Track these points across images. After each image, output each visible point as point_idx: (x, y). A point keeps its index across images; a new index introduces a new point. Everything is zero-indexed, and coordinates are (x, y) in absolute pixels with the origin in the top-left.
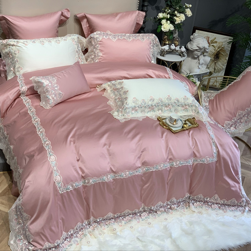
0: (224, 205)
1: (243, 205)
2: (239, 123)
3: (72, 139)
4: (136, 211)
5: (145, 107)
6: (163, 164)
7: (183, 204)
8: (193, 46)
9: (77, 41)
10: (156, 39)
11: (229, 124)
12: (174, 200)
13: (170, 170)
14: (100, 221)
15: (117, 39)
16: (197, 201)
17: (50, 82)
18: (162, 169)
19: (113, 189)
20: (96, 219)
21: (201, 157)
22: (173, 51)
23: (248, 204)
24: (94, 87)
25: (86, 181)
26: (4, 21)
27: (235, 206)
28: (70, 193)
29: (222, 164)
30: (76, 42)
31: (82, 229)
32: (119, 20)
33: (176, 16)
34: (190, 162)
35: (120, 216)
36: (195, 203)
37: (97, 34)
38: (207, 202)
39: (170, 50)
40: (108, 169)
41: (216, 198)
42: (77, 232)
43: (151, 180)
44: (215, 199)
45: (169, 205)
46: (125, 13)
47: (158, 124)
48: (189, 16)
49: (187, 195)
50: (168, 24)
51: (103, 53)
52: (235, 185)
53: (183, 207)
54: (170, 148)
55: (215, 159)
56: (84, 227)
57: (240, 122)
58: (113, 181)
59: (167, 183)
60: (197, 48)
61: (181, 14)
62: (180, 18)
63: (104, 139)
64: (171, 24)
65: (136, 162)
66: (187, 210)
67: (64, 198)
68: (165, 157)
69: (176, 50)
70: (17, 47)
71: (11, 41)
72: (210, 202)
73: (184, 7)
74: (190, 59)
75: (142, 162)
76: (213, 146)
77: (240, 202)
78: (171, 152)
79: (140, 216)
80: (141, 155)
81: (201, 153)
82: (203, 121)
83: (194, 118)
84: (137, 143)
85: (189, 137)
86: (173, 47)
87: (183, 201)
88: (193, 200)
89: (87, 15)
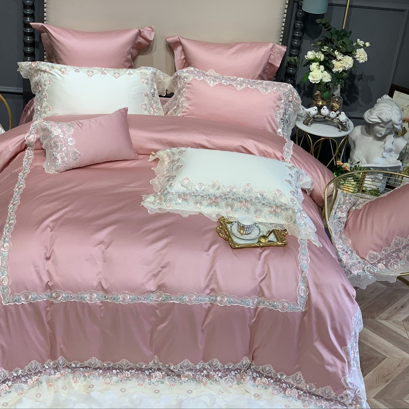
0: (311, 394)
1: (347, 403)
2: (394, 258)
3: (51, 225)
4: (142, 365)
5: (202, 196)
6: (196, 295)
7: (236, 374)
8: (371, 116)
9: (150, 79)
10: (293, 94)
11: (375, 257)
12: (217, 362)
13: (209, 308)
14: (76, 367)
15: (217, 83)
16: (262, 375)
17: (63, 131)
18: (192, 303)
19: (101, 318)
20: (70, 363)
21: (272, 297)
22: (324, 118)
23: (356, 402)
24: (148, 153)
25: (54, 295)
26: (46, 34)
27: (331, 400)
28: (20, 307)
29: (314, 319)
30: (148, 79)
31: (40, 372)
32: (234, 53)
33: (335, 58)
34: (251, 303)
35: (114, 368)
36: (259, 379)
37: (187, 72)
38: (280, 380)
39: (319, 116)
40: (95, 284)
41: (298, 378)
42: (29, 375)
43: (170, 317)
44: (296, 379)
45: (206, 369)
46: (248, 45)
47: (214, 229)
48: (361, 61)
49: (246, 361)
50: (320, 71)
51: (190, 102)
52: (334, 362)
53: (233, 379)
54: (215, 271)
55: (301, 308)
56: (45, 370)
57: (398, 257)
58: (101, 304)
59: (203, 331)
60: (378, 121)
61: (347, 57)
62: (343, 63)
63: (103, 235)
64: (326, 72)
65: (147, 282)
66: (237, 386)
67: (9, 315)
68: (203, 285)
69: (330, 118)
70: (50, 75)
71: (44, 65)
72: (286, 383)
73: (354, 45)
74: (371, 138)
75: (159, 284)
76: (300, 284)
77: (340, 395)
78: (216, 279)
79: (149, 376)
80: (160, 272)
81: (274, 292)
82: (299, 238)
83: (286, 230)
84: (158, 251)
85: (259, 259)
86: (325, 111)
87: (237, 370)
88: (257, 372)
89: (183, 41)
